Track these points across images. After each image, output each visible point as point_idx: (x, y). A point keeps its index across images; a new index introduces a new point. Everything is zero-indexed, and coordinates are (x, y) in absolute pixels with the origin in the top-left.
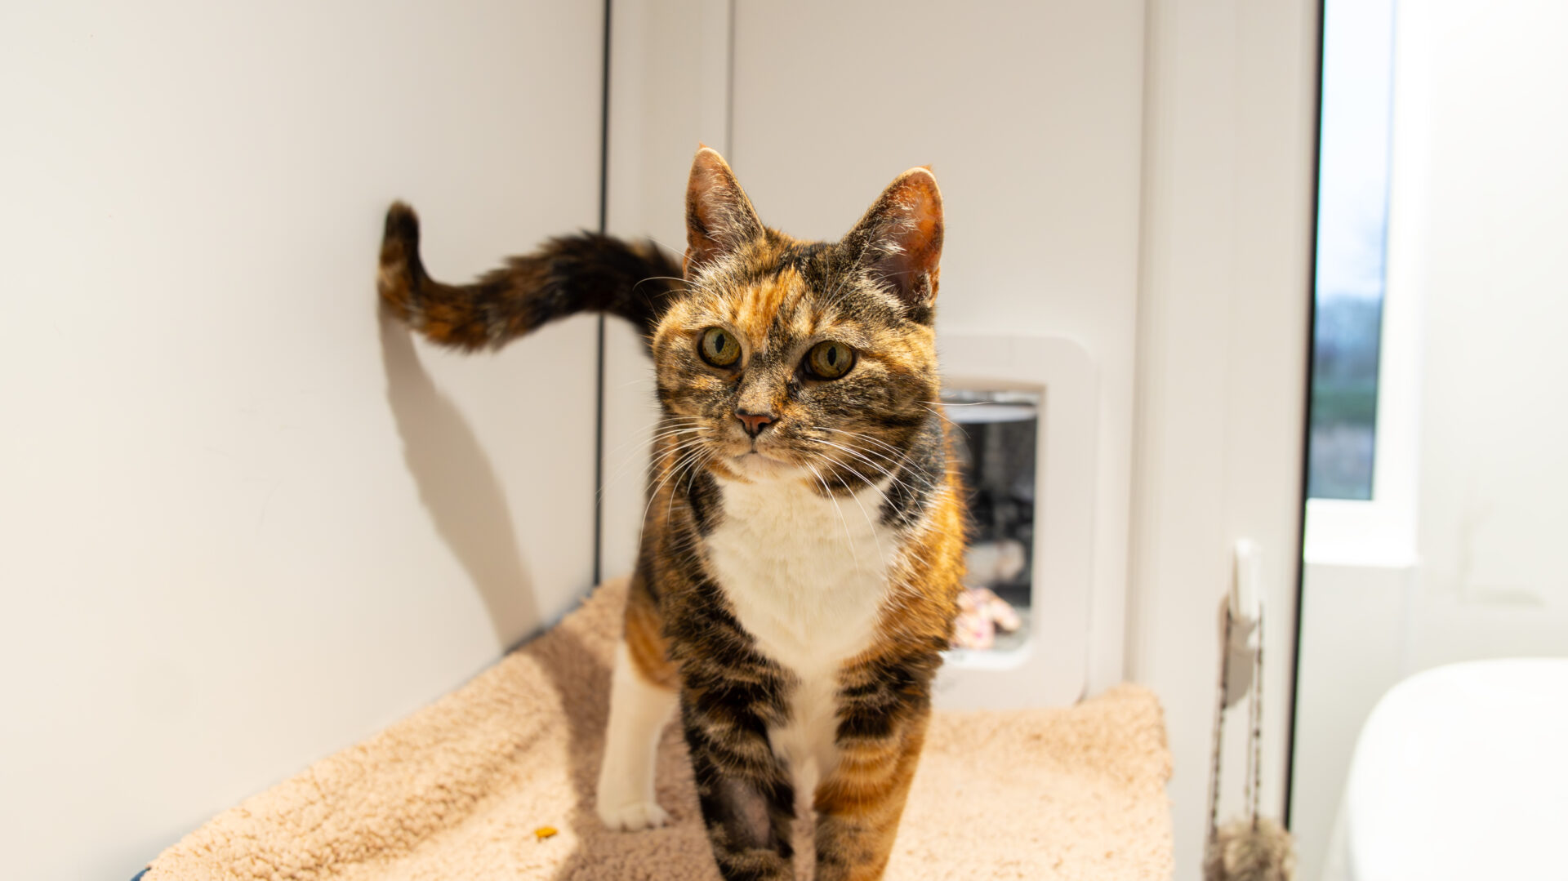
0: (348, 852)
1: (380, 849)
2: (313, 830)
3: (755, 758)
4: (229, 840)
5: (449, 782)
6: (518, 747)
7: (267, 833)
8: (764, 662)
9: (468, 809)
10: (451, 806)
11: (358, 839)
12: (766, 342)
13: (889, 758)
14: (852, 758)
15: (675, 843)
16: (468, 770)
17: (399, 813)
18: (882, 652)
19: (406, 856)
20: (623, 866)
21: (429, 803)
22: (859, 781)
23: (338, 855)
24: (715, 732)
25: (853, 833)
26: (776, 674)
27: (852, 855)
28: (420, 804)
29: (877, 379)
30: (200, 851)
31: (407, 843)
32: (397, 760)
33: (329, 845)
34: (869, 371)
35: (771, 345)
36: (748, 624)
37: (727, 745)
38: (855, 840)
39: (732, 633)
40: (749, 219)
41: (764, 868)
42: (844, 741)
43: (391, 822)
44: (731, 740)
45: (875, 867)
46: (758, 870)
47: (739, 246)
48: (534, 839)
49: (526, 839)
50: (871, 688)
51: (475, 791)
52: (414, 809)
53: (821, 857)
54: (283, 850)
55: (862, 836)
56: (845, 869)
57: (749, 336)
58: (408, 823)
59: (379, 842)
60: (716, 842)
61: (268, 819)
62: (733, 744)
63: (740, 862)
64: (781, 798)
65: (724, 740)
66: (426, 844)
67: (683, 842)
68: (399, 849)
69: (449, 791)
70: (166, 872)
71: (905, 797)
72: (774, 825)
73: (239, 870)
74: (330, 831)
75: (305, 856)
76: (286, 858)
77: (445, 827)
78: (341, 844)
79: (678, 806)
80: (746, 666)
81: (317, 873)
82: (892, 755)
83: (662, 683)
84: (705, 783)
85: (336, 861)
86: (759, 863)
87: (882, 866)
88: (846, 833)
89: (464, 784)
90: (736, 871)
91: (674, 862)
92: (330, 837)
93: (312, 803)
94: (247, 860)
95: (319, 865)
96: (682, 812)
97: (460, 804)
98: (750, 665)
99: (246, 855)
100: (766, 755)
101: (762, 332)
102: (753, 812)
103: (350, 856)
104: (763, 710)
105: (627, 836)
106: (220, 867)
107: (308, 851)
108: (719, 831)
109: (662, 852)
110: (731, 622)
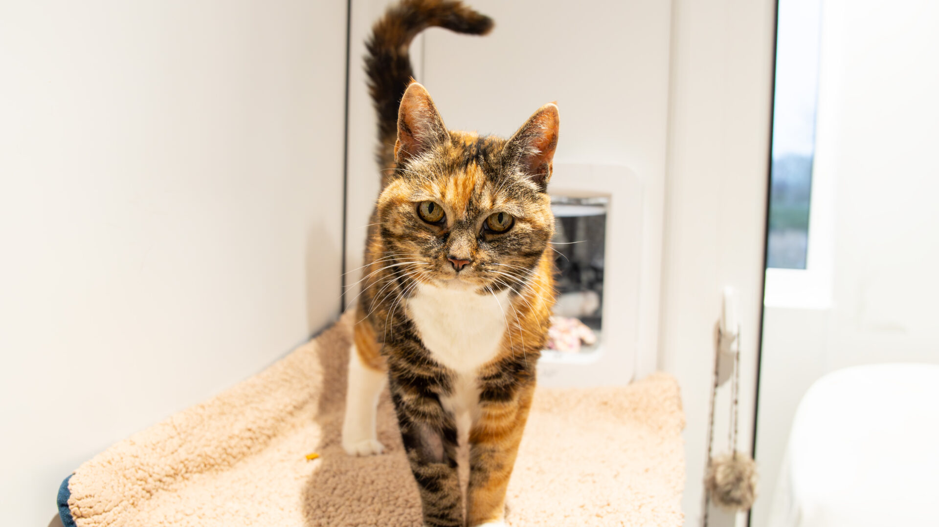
0: (194, 466)
1: (213, 466)
2: (173, 453)
3: (432, 413)
4: (122, 458)
5: (254, 427)
6: (295, 407)
7: (145, 455)
8: (437, 365)
9: (265, 443)
10: (255, 441)
11: (199, 459)
12: (465, 213)
13: (510, 413)
14: (488, 413)
15: (389, 463)
16: (266, 421)
17: (224, 445)
18: (504, 357)
19: (228, 470)
20: (357, 476)
21: (242, 439)
22: (493, 425)
23: (188, 468)
24: (407, 400)
25: (491, 454)
26: (443, 372)
27: (491, 466)
28: (237, 440)
29: (527, 234)
30: (105, 464)
31: (229, 463)
32: (223, 413)
33: (182, 462)
34: (522, 229)
35: (468, 215)
36: (428, 343)
37: (415, 406)
38: (492, 457)
39: (418, 347)
40: (441, 129)
41: (440, 474)
42: (483, 403)
43: (220, 450)
44: (417, 402)
45: (505, 473)
46: (437, 476)
47: (434, 146)
48: (305, 460)
49: (300, 460)
50: (498, 376)
51: (270, 433)
52: (233, 442)
53: (473, 468)
54: (154, 465)
55: (496, 454)
56: (487, 474)
57: (454, 209)
58: (229, 451)
59: (212, 461)
60: (412, 460)
61: (146, 446)
62: (419, 406)
63: (427, 471)
64: (450, 435)
65: (413, 404)
66: (240, 464)
67: (394, 463)
68: (224, 465)
69: (254, 432)
70: (85, 475)
71: (521, 433)
72: (446, 450)
73: (128, 476)
74: (182, 454)
75: (168, 468)
76: (157, 469)
77: (252, 454)
78: (190, 462)
79: (390, 442)
80: (425, 366)
81: (175, 479)
82: (512, 411)
83: (376, 367)
84: (405, 426)
85: (187, 472)
86: (437, 472)
87: (509, 473)
88: (487, 454)
89: (263, 428)
90: (424, 477)
91: (388, 474)
92: (183, 458)
93: (172, 437)
94: (133, 470)
95: (176, 474)
96: (393, 446)
97: (261, 440)
98: (428, 366)
99: (133, 467)
100: (439, 411)
101: (462, 207)
102: (434, 443)
103: (195, 469)
104: (437, 389)
105: (360, 460)
106: (117, 473)
107: (170, 466)
108: (413, 454)
109: (381, 469)
110: (418, 341)
